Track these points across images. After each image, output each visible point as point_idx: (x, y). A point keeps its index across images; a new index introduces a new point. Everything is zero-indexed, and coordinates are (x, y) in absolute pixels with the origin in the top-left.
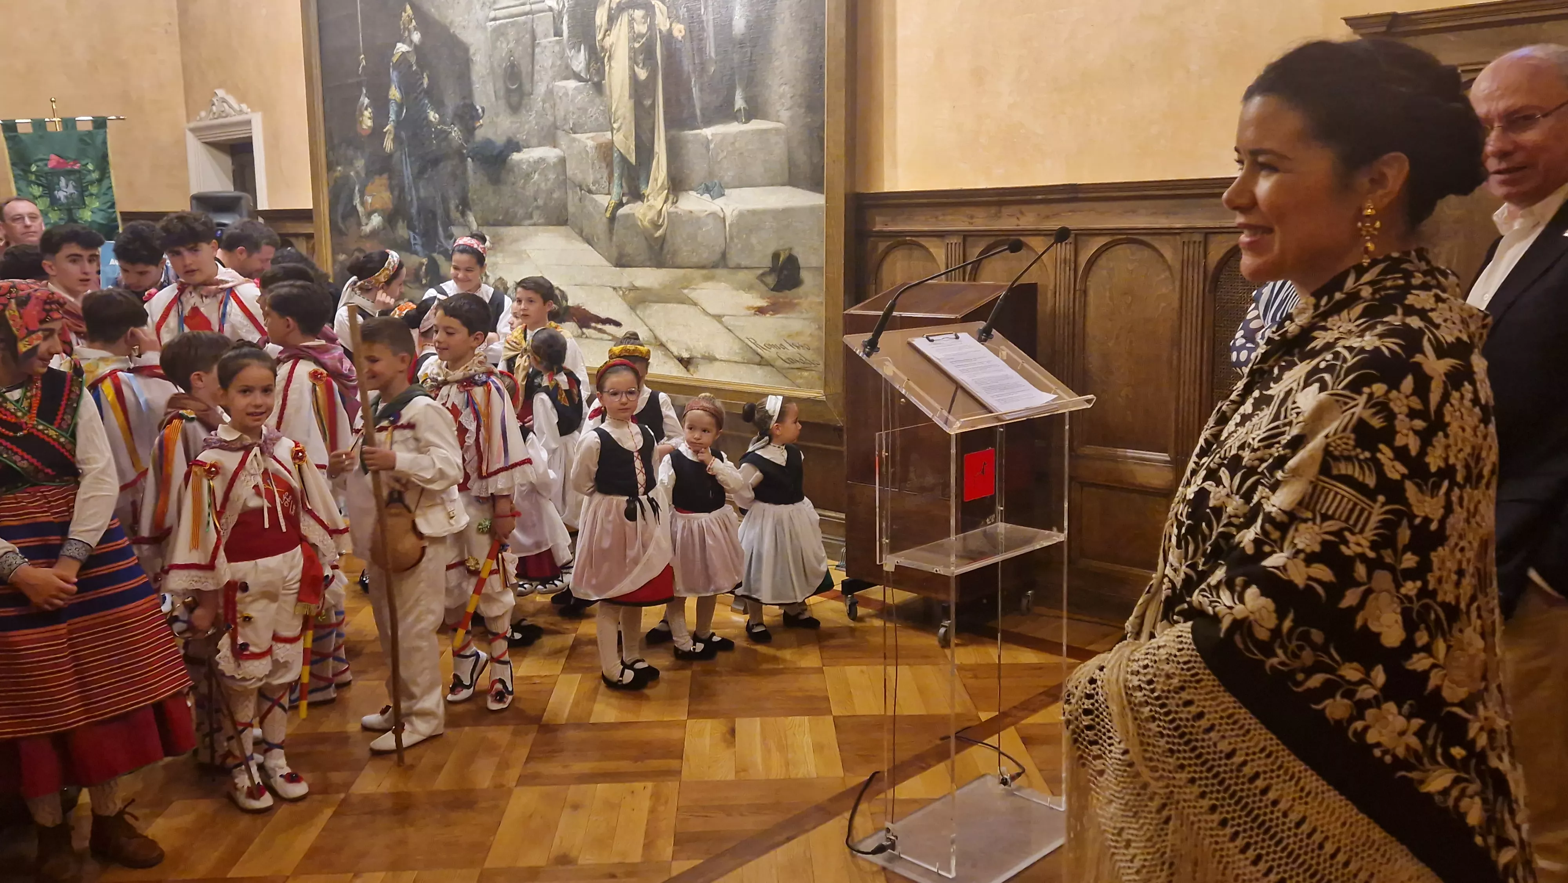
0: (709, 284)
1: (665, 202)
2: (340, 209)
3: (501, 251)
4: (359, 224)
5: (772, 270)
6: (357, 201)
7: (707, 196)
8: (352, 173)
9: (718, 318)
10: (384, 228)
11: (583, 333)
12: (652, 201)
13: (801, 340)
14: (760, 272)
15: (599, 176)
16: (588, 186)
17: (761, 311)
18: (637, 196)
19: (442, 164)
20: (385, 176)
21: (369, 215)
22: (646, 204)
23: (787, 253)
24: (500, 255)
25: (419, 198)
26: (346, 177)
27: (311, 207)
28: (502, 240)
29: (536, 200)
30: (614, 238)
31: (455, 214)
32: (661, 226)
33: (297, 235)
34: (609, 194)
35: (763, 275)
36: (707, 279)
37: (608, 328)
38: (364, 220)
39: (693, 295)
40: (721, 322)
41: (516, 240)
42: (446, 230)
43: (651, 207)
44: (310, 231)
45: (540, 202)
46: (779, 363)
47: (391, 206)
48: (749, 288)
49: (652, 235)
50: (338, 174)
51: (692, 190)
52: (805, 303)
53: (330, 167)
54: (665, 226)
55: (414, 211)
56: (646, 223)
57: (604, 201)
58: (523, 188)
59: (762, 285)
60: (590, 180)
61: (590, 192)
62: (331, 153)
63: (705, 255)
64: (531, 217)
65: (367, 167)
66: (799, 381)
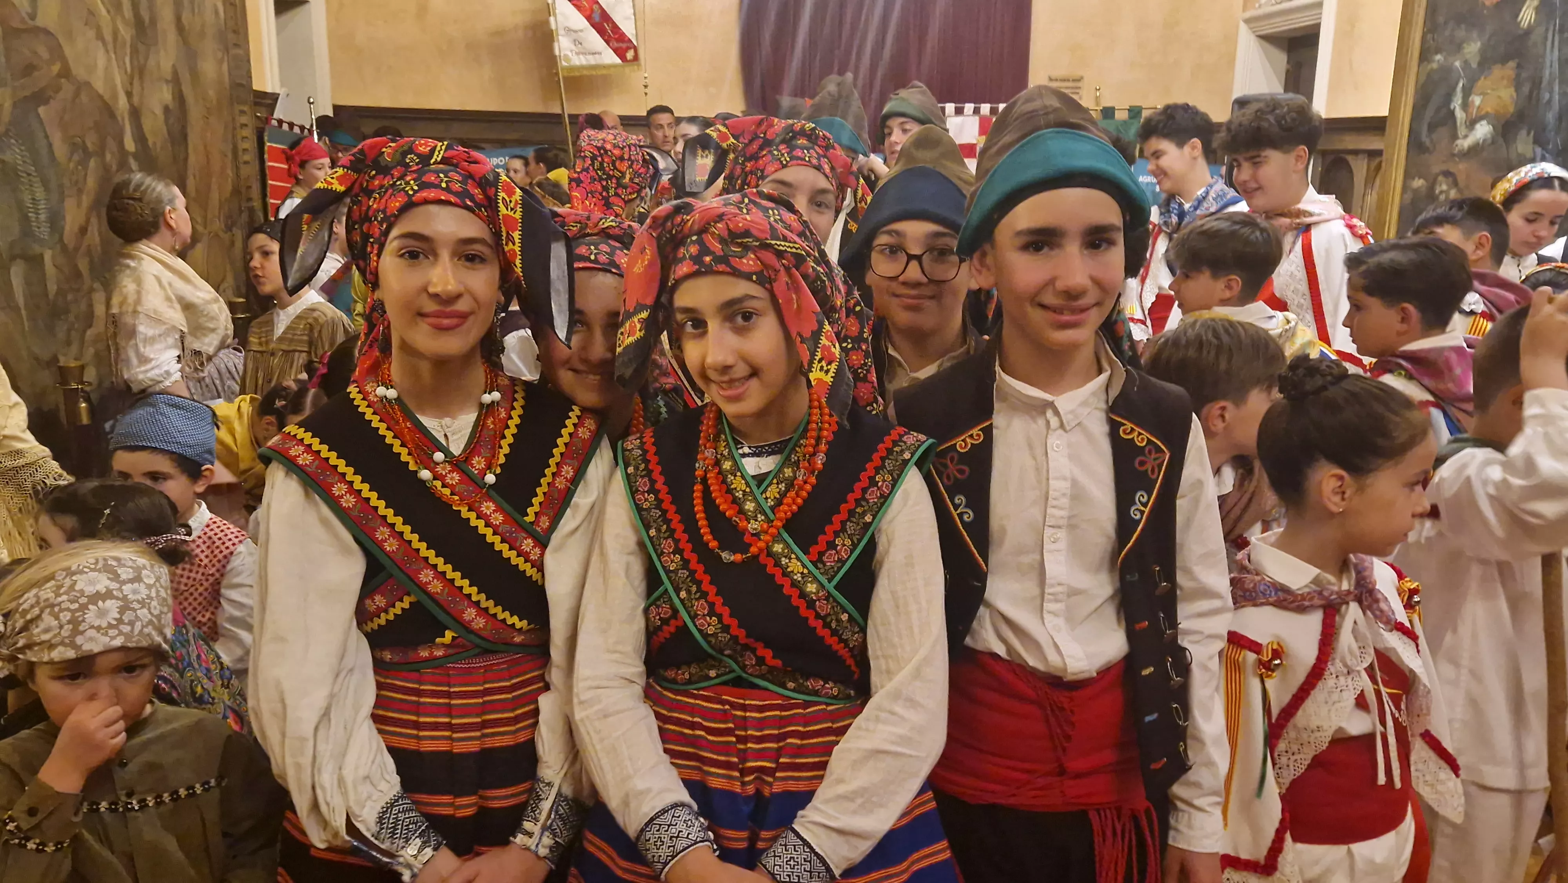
2: (1429, 113)
4: (1454, 137)
6: (1456, 104)
8: (1457, 64)
10: (1494, 142)
20: (1512, 64)
21: (1471, 124)
26: (1446, 71)
27: (1385, 112)
33: (1356, 152)
38: (1462, 130)
44: (1378, 145)
47: (1511, 109)
50: (1435, 66)
53: (1424, 56)
55: (1550, 117)
62: (1429, 36)
65: (1483, 52)
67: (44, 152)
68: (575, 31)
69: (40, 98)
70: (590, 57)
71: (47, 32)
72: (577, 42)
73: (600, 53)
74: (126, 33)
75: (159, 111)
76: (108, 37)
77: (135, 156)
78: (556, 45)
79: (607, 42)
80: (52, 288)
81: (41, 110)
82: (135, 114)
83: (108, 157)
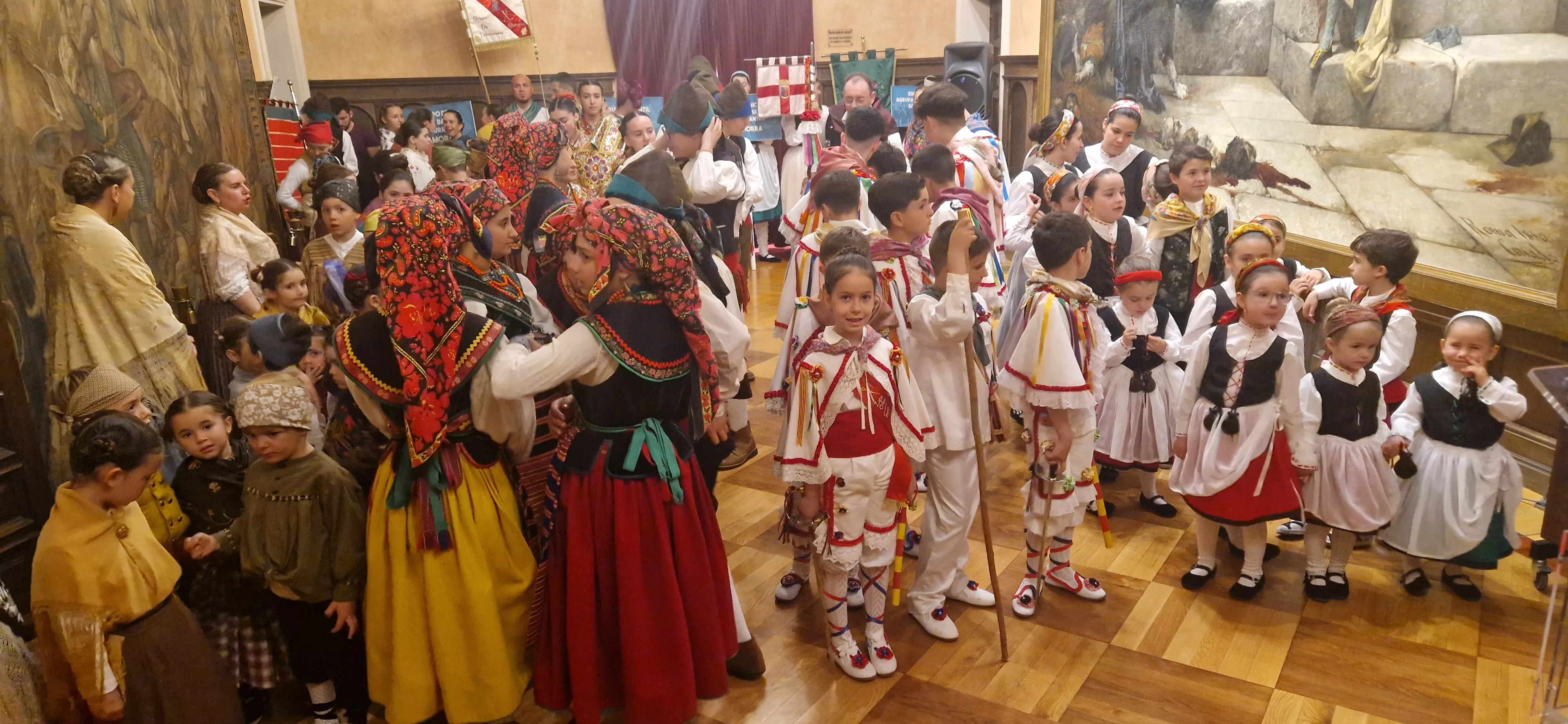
0: (1423, 151)
1: (1382, 51)
2: (1061, 55)
3: (1197, 101)
4: (1075, 71)
5: (1510, 139)
6: (1075, 49)
7: (1437, 45)
8: (1074, 22)
9: (1428, 190)
10: (1095, 75)
11: (1267, 192)
12: (1366, 50)
13: (1535, 228)
14: (1493, 139)
15: (1309, 22)
16: (1294, 33)
17: (1486, 187)
18: (1349, 43)
19: (1151, 13)
20: (1101, 24)
21: (1083, 62)
22: (1359, 53)
23: (1535, 119)
24: (1195, 105)
25: (1127, 44)
26: (1068, 25)
27: (1037, 53)
28: (1198, 89)
29: (1237, 47)
30: (1316, 92)
31: (1158, 62)
32: (1373, 79)
33: (1027, 79)
34: (1317, 42)
35: (1498, 143)
36: (1421, 143)
37: (1296, 190)
38: (1078, 67)
39: (1400, 161)
40: (1430, 196)
41: (1211, 91)
42: (1147, 78)
43: (1364, 57)
44: (1035, 76)
45: (1242, 51)
46: (1499, 252)
47: (1102, 53)
48: (1475, 158)
49: (1360, 90)
50: (1062, 23)
51: (1417, 37)
52: (1550, 183)
53: (1056, 17)
54: (1377, 81)
55: (1121, 58)
56: (1355, 76)
57: (1310, 49)
58: (1226, 35)
59: (1492, 156)
60: (1298, 25)
61: (1296, 39)
62: (1059, 3)
63: (1422, 116)
64: (1229, 65)
65: (1086, 14)
66: (1525, 278)
67: (139, 149)
68: (482, 19)
69: (133, 116)
70: (495, 36)
71: (132, 72)
72: (484, 27)
73: (502, 33)
74: (175, 60)
75: (199, 110)
76: (165, 66)
77: (190, 143)
78: (469, 30)
79: (506, 24)
80: (154, 238)
81: (134, 123)
82: (186, 113)
83: (174, 146)
